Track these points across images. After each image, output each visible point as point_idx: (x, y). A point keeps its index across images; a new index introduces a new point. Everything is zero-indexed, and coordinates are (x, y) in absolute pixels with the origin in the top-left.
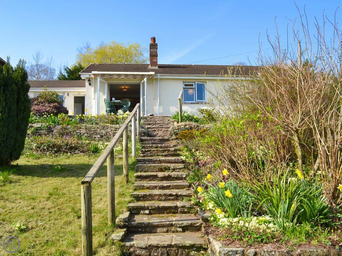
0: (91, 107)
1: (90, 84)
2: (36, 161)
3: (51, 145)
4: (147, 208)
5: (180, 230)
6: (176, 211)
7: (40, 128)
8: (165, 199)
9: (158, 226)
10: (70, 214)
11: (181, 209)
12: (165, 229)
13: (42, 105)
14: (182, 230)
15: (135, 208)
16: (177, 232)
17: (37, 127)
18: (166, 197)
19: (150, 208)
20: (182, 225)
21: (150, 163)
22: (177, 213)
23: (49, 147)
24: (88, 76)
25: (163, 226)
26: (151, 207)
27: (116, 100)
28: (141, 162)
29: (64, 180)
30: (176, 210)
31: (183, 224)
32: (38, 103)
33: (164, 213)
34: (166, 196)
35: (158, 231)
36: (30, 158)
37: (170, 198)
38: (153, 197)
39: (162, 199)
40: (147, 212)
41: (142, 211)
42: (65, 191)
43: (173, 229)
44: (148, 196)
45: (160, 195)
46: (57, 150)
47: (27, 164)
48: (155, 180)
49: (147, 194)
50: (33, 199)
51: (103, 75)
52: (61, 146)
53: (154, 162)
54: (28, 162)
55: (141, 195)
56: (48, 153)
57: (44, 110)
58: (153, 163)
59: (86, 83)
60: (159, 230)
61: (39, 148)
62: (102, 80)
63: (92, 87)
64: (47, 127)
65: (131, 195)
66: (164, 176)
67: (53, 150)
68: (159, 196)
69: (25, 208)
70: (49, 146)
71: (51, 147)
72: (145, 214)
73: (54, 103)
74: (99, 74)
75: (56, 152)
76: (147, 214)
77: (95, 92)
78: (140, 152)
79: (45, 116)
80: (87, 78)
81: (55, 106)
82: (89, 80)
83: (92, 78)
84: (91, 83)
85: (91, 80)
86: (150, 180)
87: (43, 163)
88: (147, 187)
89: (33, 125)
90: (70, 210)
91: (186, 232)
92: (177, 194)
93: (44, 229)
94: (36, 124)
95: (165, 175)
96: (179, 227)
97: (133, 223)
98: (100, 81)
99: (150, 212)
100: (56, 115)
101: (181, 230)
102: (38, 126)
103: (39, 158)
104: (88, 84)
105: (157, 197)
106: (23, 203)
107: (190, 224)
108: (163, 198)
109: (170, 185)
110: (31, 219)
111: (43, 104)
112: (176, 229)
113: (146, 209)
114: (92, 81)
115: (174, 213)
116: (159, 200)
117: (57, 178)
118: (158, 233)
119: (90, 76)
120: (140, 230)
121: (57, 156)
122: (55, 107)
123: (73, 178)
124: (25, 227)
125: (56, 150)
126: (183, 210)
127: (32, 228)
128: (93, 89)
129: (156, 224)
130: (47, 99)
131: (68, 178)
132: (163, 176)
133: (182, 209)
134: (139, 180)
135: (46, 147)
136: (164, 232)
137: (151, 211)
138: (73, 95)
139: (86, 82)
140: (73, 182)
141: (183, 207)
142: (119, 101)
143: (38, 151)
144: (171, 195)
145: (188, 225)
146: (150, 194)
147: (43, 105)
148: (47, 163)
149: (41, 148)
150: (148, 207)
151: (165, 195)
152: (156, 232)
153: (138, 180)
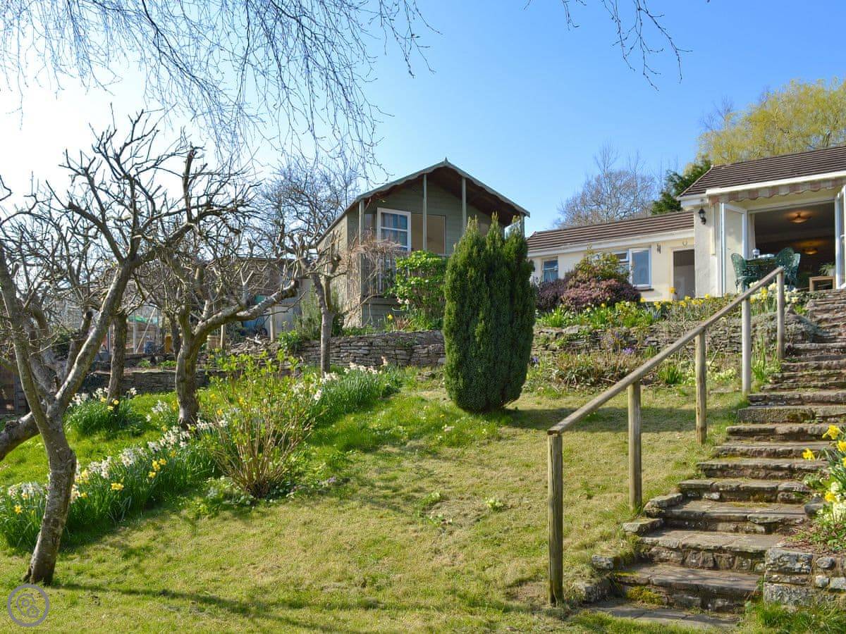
0: (708, 275)
1: (704, 221)
2: (553, 402)
3: (585, 371)
4: (717, 490)
5: (762, 529)
6: (774, 498)
7: (576, 335)
8: (767, 475)
9: (719, 520)
10: (579, 491)
11: (783, 495)
12: (732, 526)
13: (583, 285)
14: (765, 528)
15: (693, 487)
16: (755, 532)
17: (571, 335)
18: (768, 472)
19: (721, 489)
20: (765, 521)
21: (779, 403)
22: (775, 501)
23: (581, 375)
24: (697, 202)
25: (729, 520)
26: (723, 487)
27: (761, 253)
28: (758, 403)
29: (589, 436)
30: (772, 496)
31: (767, 518)
32: (575, 283)
33: (748, 500)
34: (769, 469)
35: (719, 529)
36: (545, 398)
37: (776, 473)
38: (741, 470)
39: (760, 475)
40: (716, 496)
41: (705, 495)
42: (585, 455)
43: (748, 526)
44: (731, 468)
45: (756, 468)
46: (595, 380)
47: (535, 408)
48: (769, 440)
49: (730, 465)
50: (527, 466)
51: (733, 197)
52: (604, 373)
53: (788, 401)
54: (539, 403)
55: (717, 465)
56: (578, 387)
57: (588, 298)
58: (785, 405)
59: (694, 219)
60: (721, 526)
61: (562, 377)
62: (730, 207)
63: (710, 226)
64: (590, 333)
65: (698, 465)
66: (790, 431)
67: (588, 380)
68: (753, 469)
69: (510, 479)
70: (580, 373)
71: (584, 375)
72: (712, 500)
73: (609, 279)
74: (722, 194)
75: (593, 384)
76: (715, 500)
77: (717, 237)
78: (771, 381)
79: (588, 310)
80: (696, 207)
81: (610, 286)
82: (702, 212)
83: (707, 205)
84: (706, 217)
85: (705, 209)
86: (759, 440)
87: (564, 406)
88: (741, 451)
89: (564, 330)
90: (579, 485)
91: (774, 534)
92: (792, 466)
93: (529, 509)
94: (568, 328)
95: (792, 430)
96: (760, 524)
97: (677, 510)
98: (727, 211)
99: (721, 496)
100: (611, 305)
101: (764, 530)
102: (572, 332)
103: (559, 397)
104: (701, 220)
105: (750, 471)
106: (510, 471)
107: (781, 520)
108: (762, 474)
109: (791, 450)
110: (514, 494)
111: (585, 285)
112: (753, 527)
113: (714, 491)
114: (710, 213)
115: (769, 501)
116: (753, 478)
117: (579, 432)
118: (720, 531)
119: (702, 200)
120: (687, 523)
121: (593, 393)
122: (611, 289)
123: (606, 434)
124: (501, 504)
125: (593, 380)
126: (787, 496)
127: (512, 506)
128: (711, 231)
129: (716, 515)
130: (595, 273)
131: (598, 433)
132: (787, 431)
133: (786, 494)
134: (735, 440)
135: (574, 376)
136: (731, 531)
137: (724, 495)
138: (672, 248)
139: (694, 216)
140: (604, 440)
141: (787, 490)
142: (768, 255)
143: (560, 382)
144: (778, 468)
145: (776, 522)
146: (735, 465)
147: (587, 287)
148: (570, 405)
149: (566, 378)
150: (718, 487)
151: (765, 468)
152: (715, 530)
153: (733, 438)
